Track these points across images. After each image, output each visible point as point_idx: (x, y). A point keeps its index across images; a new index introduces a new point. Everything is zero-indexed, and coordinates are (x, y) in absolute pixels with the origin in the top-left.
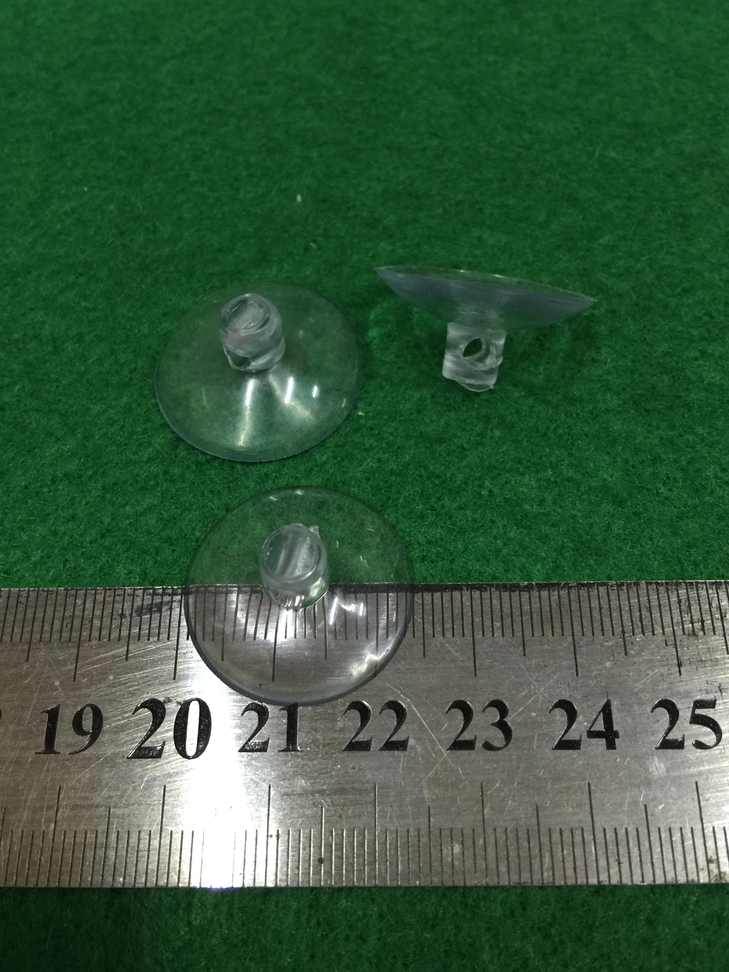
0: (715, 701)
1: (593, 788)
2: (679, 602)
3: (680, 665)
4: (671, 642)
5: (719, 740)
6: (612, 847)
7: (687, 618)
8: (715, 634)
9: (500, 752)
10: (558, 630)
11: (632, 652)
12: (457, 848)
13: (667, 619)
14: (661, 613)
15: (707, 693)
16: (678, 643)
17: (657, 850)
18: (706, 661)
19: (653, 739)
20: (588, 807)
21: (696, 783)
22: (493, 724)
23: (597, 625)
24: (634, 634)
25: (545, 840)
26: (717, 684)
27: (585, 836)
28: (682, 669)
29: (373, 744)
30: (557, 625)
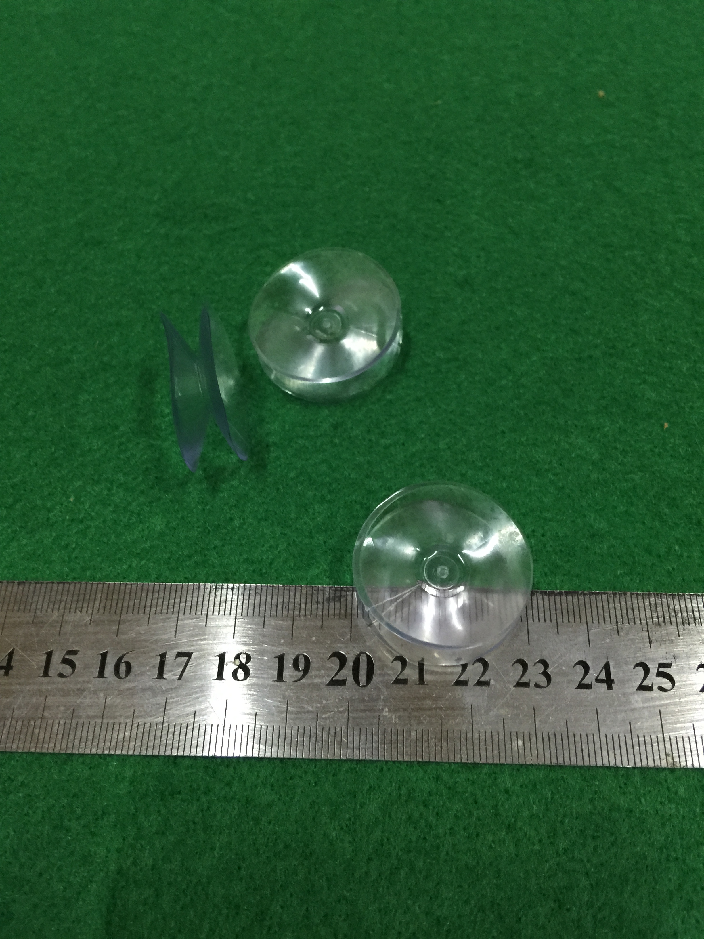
0: (671, 664)
1: (599, 711)
2: (650, 605)
3: (650, 642)
4: (645, 629)
5: (673, 685)
6: (610, 745)
7: (655, 615)
8: (671, 624)
9: (545, 689)
10: (578, 620)
11: (622, 634)
12: (520, 743)
13: (643, 616)
14: (639, 611)
15: (667, 659)
16: (649, 630)
17: (636, 748)
18: (665, 641)
19: (634, 684)
20: (596, 722)
21: (660, 711)
22: (540, 673)
23: (601, 618)
24: (623, 623)
25: (571, 739)
26: (672, 654)
27: (595, 739)
28: (652, 645)
29: (470, 683)
30: (577, 617)
